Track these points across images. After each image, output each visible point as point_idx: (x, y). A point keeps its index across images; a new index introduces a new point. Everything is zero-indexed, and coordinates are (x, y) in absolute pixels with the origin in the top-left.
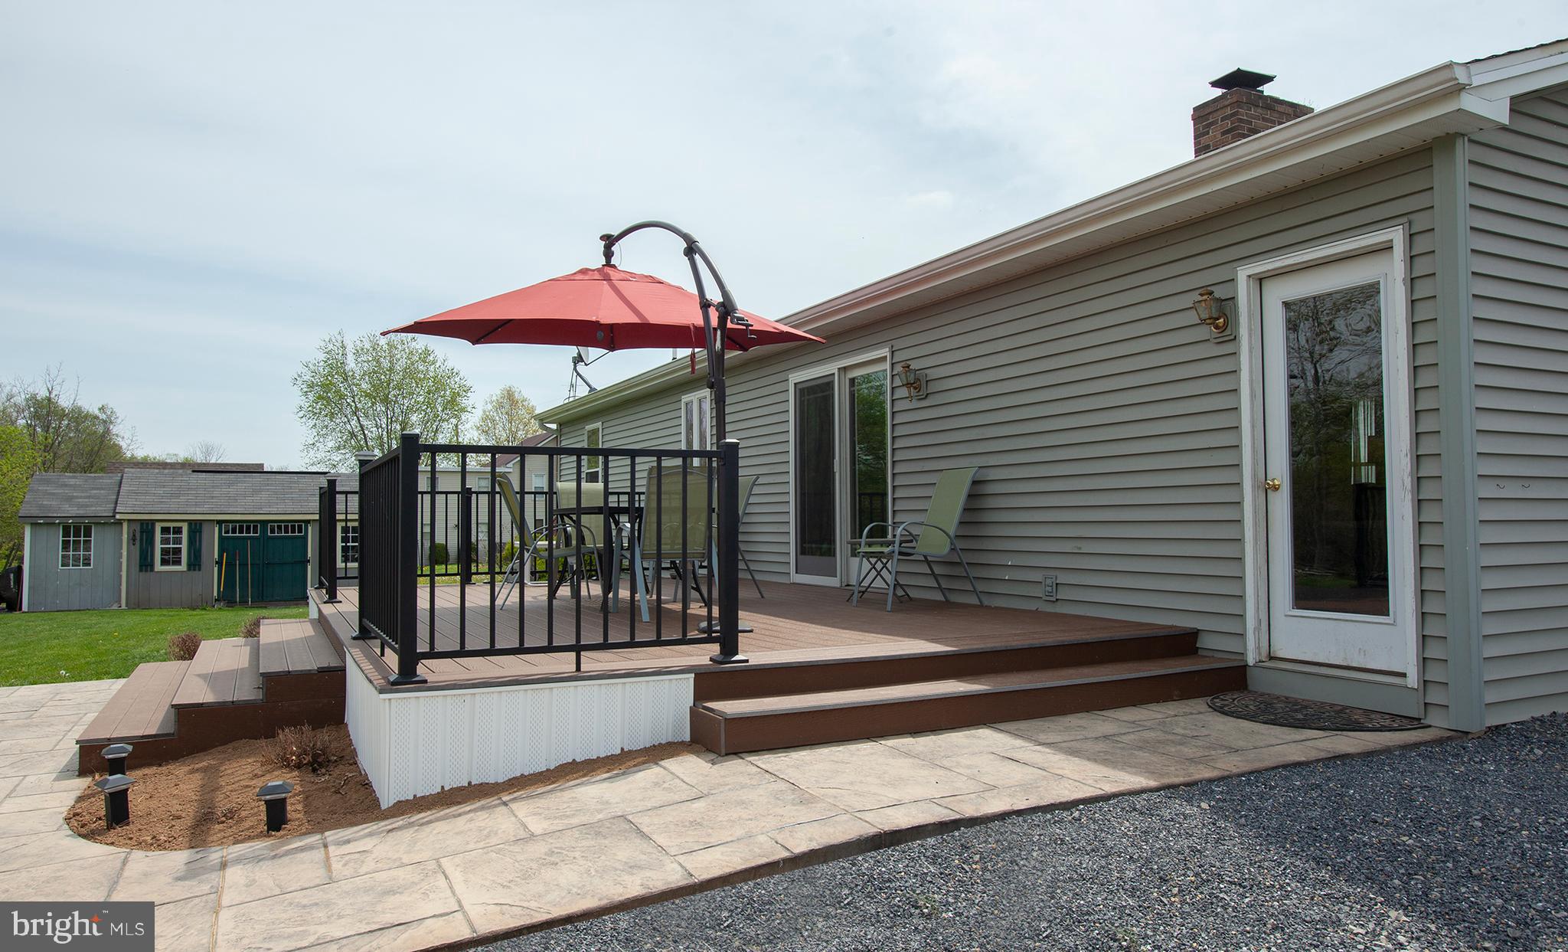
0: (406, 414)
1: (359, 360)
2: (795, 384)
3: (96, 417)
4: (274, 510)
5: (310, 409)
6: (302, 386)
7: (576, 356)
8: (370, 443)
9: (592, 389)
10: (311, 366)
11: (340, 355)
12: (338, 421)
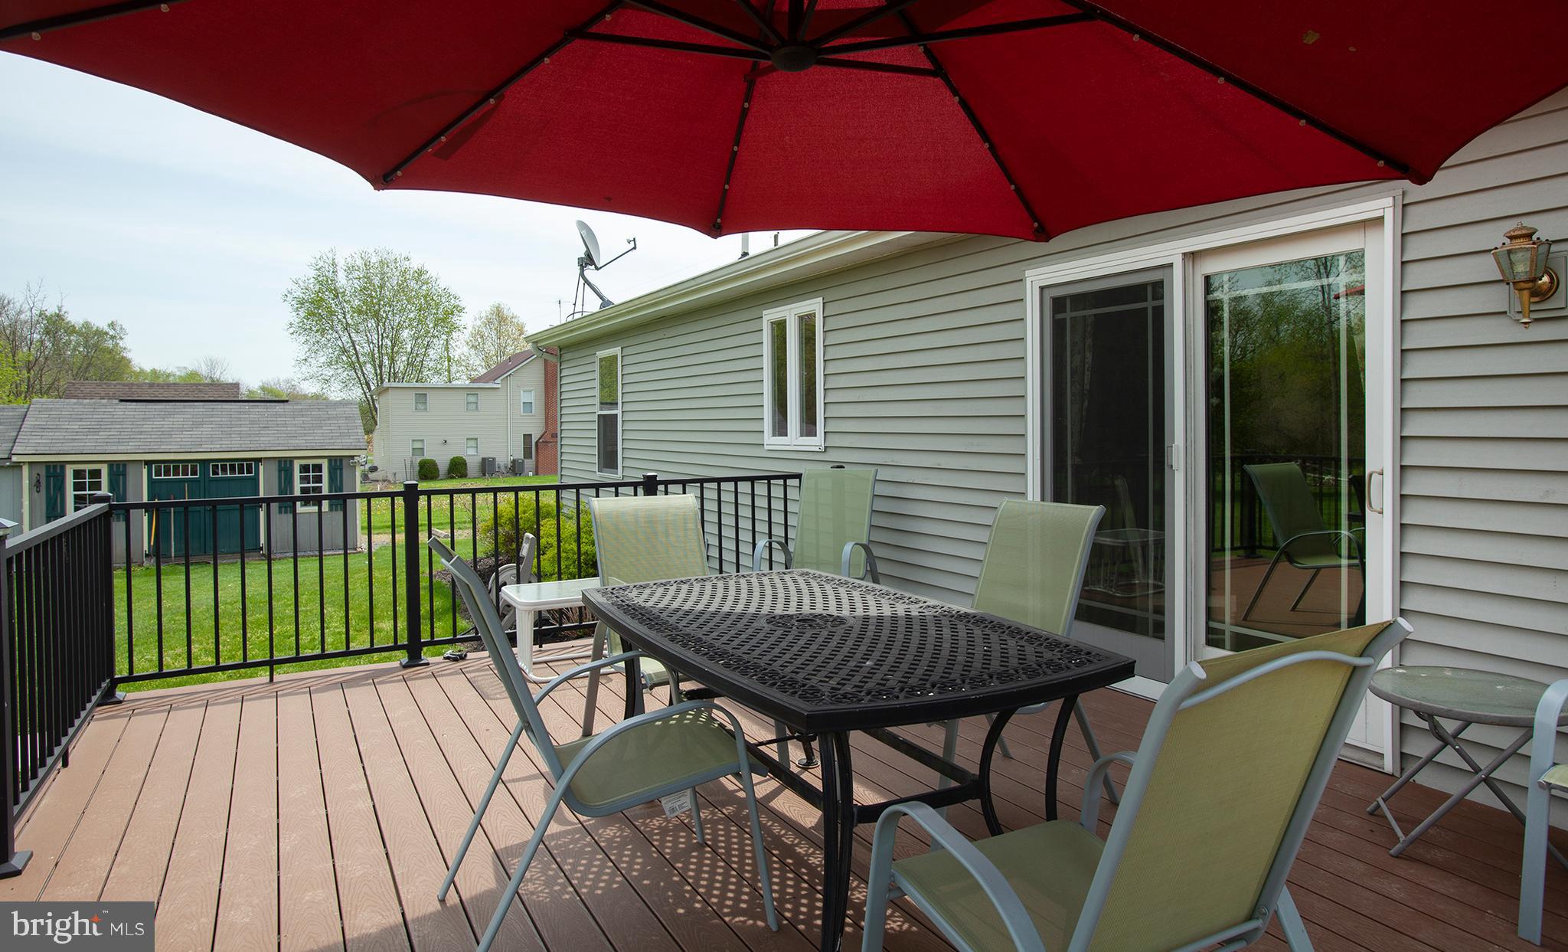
0: (400, 327)
1: (350, 276)
2: (1042, 288)
3: (107, 333)
4: (218, 447)
5: (301, 324)
6: (293, 303)
7: (583, 256)
8: (362, 359)
9: (605, 303)
10: (301, 284)
11: (331, 272)
12: (329, 337)
